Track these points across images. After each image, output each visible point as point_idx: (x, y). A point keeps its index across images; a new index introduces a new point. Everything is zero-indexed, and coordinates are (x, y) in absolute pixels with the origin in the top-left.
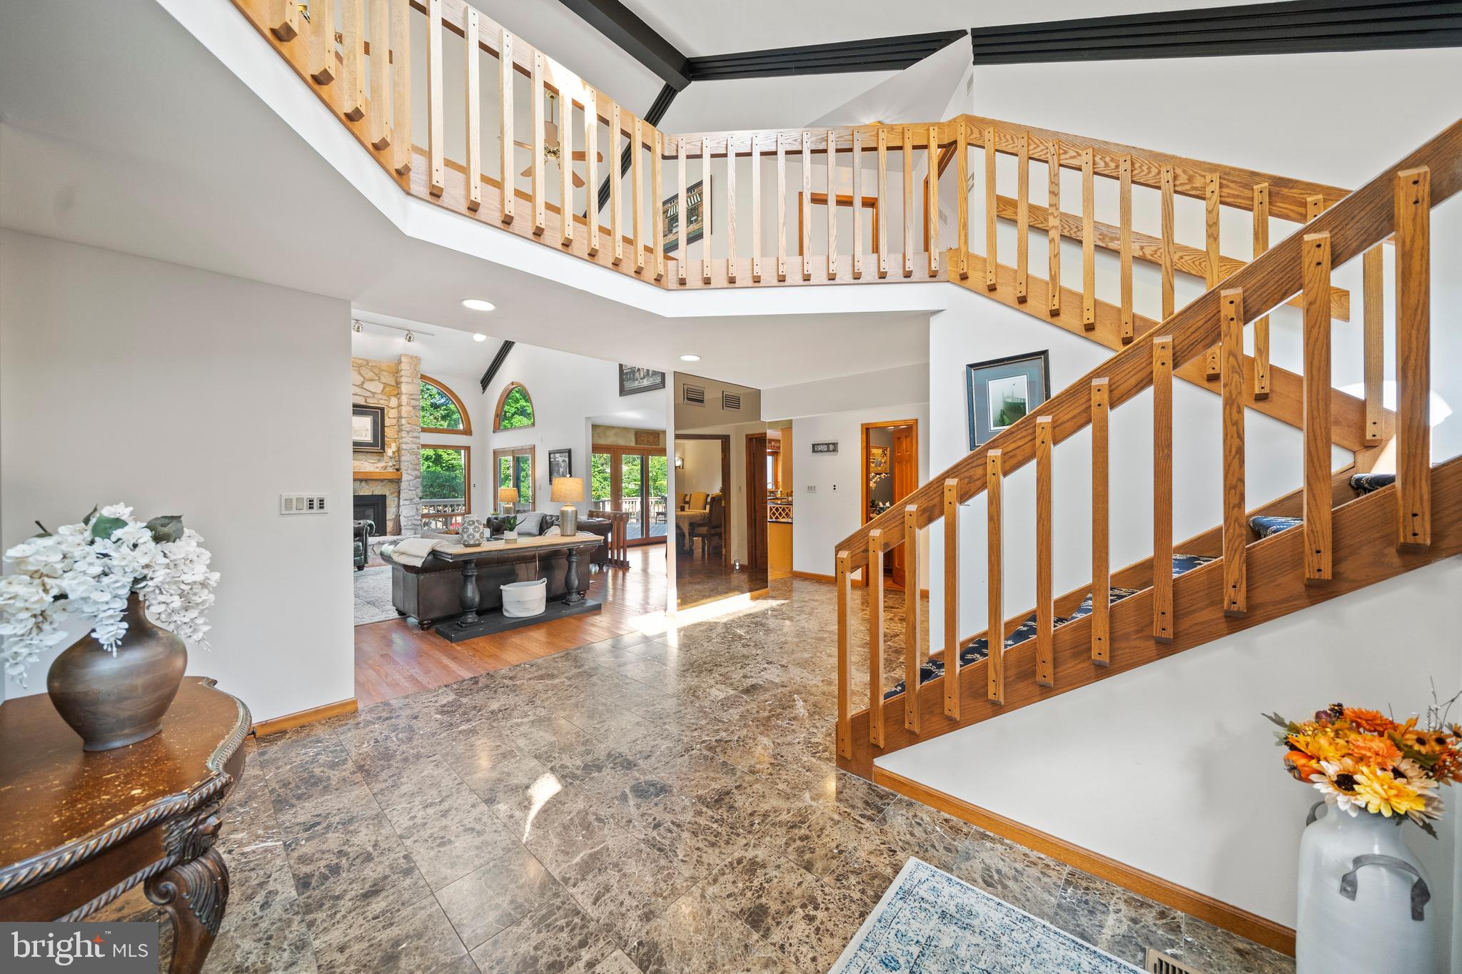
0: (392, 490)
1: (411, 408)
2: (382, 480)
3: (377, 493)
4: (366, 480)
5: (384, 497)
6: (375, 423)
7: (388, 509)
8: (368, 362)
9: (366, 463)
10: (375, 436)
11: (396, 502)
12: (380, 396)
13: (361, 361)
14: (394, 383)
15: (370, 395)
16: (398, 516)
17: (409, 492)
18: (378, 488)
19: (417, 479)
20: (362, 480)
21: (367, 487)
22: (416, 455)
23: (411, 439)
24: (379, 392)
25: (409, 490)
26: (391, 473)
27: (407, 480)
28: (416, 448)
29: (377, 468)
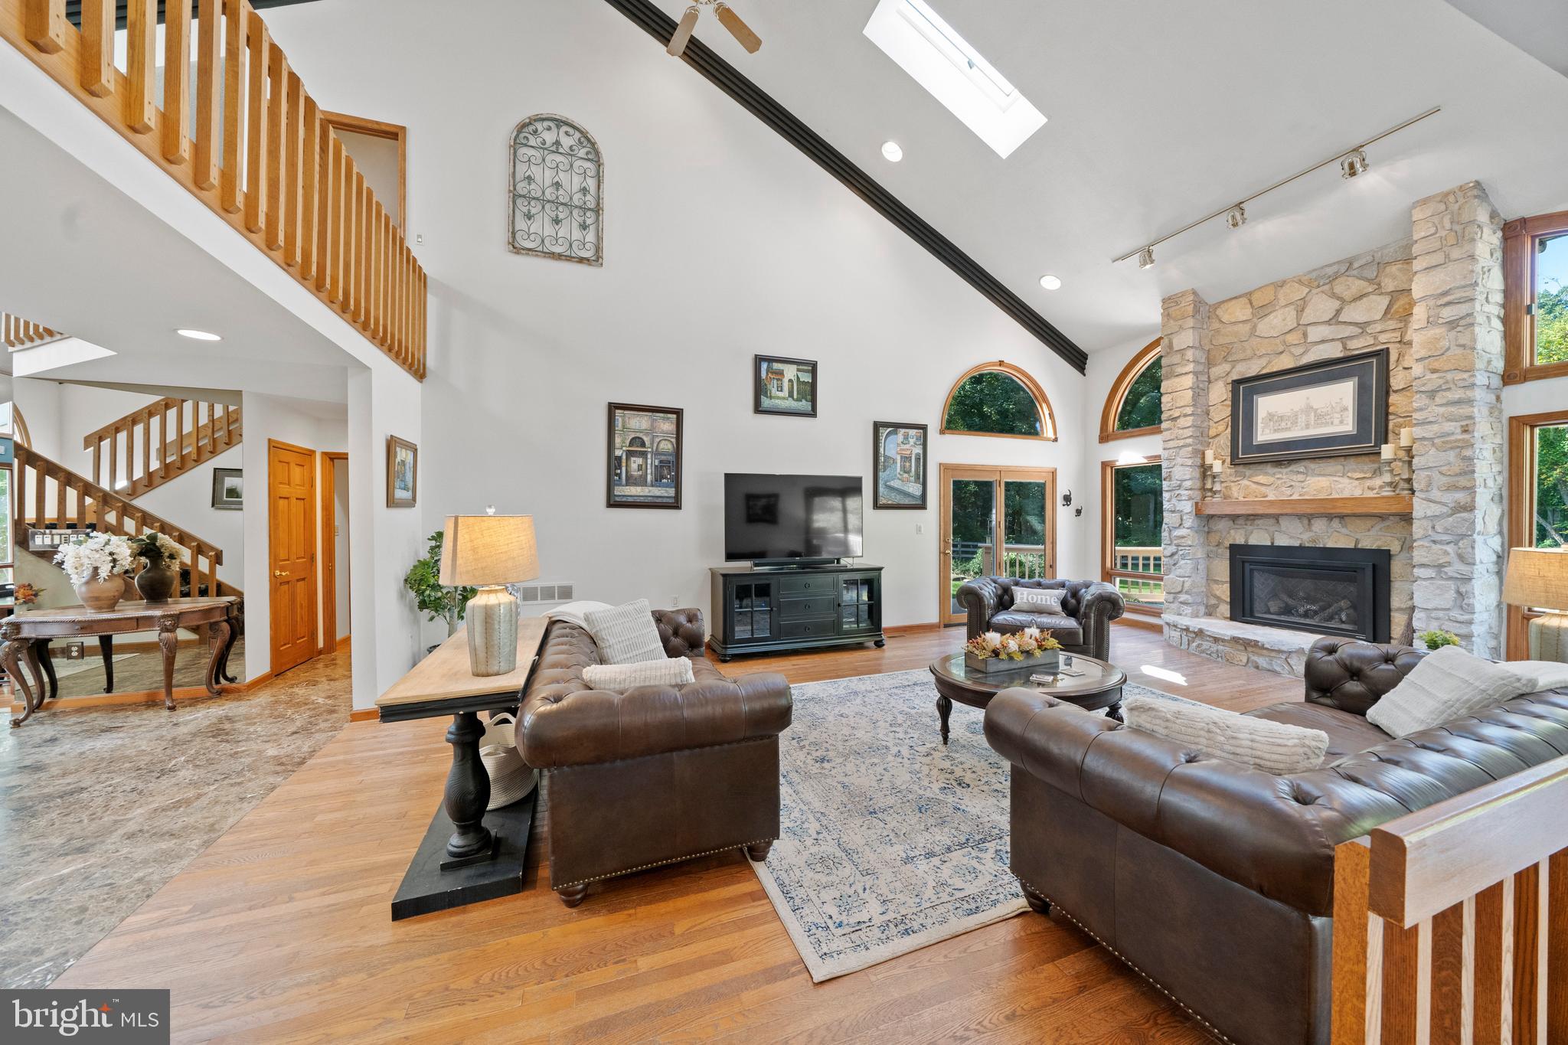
2: (1382, 517)
3: (1369, 543)
4: (1342, 517)
5: (1383, 555)
6: (1362, 392)
7: (1395, 585)
8: (1351, 261)
9: (1346, 480)
10: (1362, 418)
12: (1379, 326)
13: (1335, 268)
15: (1357, 330)
16: (1414, 604)
17: (1434, 546)
18: (1371, 533)
19: (1460, 512)
20: (1330, 517)
21: (1344, 530)
22: (1458, 450)
23: (1442, 410)
24: (1378, 316)
25: (1434, 542)
26: (1385, 500)
27: (1425, 517)
28: (1459, 430)
29: (1370, 489)
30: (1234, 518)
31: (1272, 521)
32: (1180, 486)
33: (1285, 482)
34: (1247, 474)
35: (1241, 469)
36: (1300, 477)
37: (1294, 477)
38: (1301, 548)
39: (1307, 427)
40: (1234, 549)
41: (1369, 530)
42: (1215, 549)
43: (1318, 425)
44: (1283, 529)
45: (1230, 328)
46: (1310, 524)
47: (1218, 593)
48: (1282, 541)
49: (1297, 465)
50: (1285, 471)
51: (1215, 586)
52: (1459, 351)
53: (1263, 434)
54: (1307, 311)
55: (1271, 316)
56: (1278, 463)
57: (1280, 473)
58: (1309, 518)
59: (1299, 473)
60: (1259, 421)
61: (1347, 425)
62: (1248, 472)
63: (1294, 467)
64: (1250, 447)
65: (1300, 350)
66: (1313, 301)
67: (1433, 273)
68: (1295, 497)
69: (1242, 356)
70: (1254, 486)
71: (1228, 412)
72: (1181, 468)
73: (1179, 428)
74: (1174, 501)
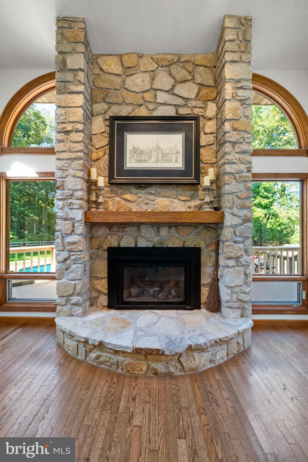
0: (209, 241)
1: (238, 104)
2: (195, 225)
3: (190, 244)
4: (176, 226)
5: (197, 251)
7: (203, 269)
8: (180, 56)
9: (177, 201)
10: (187, 161)
11: (213, 259)
12: (194, 103)
13: (171, 57)
14: (211, 82)
15: (182, 102)
16: (216, 280)
17: (236, 245)
18: (190, 237)
19: (246, 222)
20: (170, 225)
21: (177, 235)
22: (245, 183)
23: (238, 156)
24: (193, 97)
25: (235, 242)
26: (208, 214)
27: (231, 226)
28: (245, 170)
29: (189, 207)
30: (110, 226)
31: (135, 229)
32: (72, 195)
33: (143, 200)
34: (119, 192)
35: (114, 188)
36: (152, 197)
37: (149, 197)
38: (154, 249)
39: (157, 161)
40: (110, 250)
41: (190, 235)
42: (96, 251)
43: (164, 161)
44: (143, 235)
45: (107, 76)
46: (158, 231)
47: (99, 287)
48: (142, 243)
49: (150, 189)
50: (143, 192)
51: (96, 282)
52: (245, 119)
53: (130, 163)
54: (156, 80)
55: (136, 76)
56: (140, 186)
57: (141, 193)
58: (157, 226)
59: (152, 194)
60: (128, 152)
61: (178, 164)
62: (119, 191)
63: (149, 190)
64: (122, 171)
65: (151, 107)
66: (159, 74)
67: (236, 64)
68: (149, 210)
69: (116, 101)
70: (123, 202)
71: (106, 141)
72: (73, 179)
73: (71, 142)
74: (66, 209)
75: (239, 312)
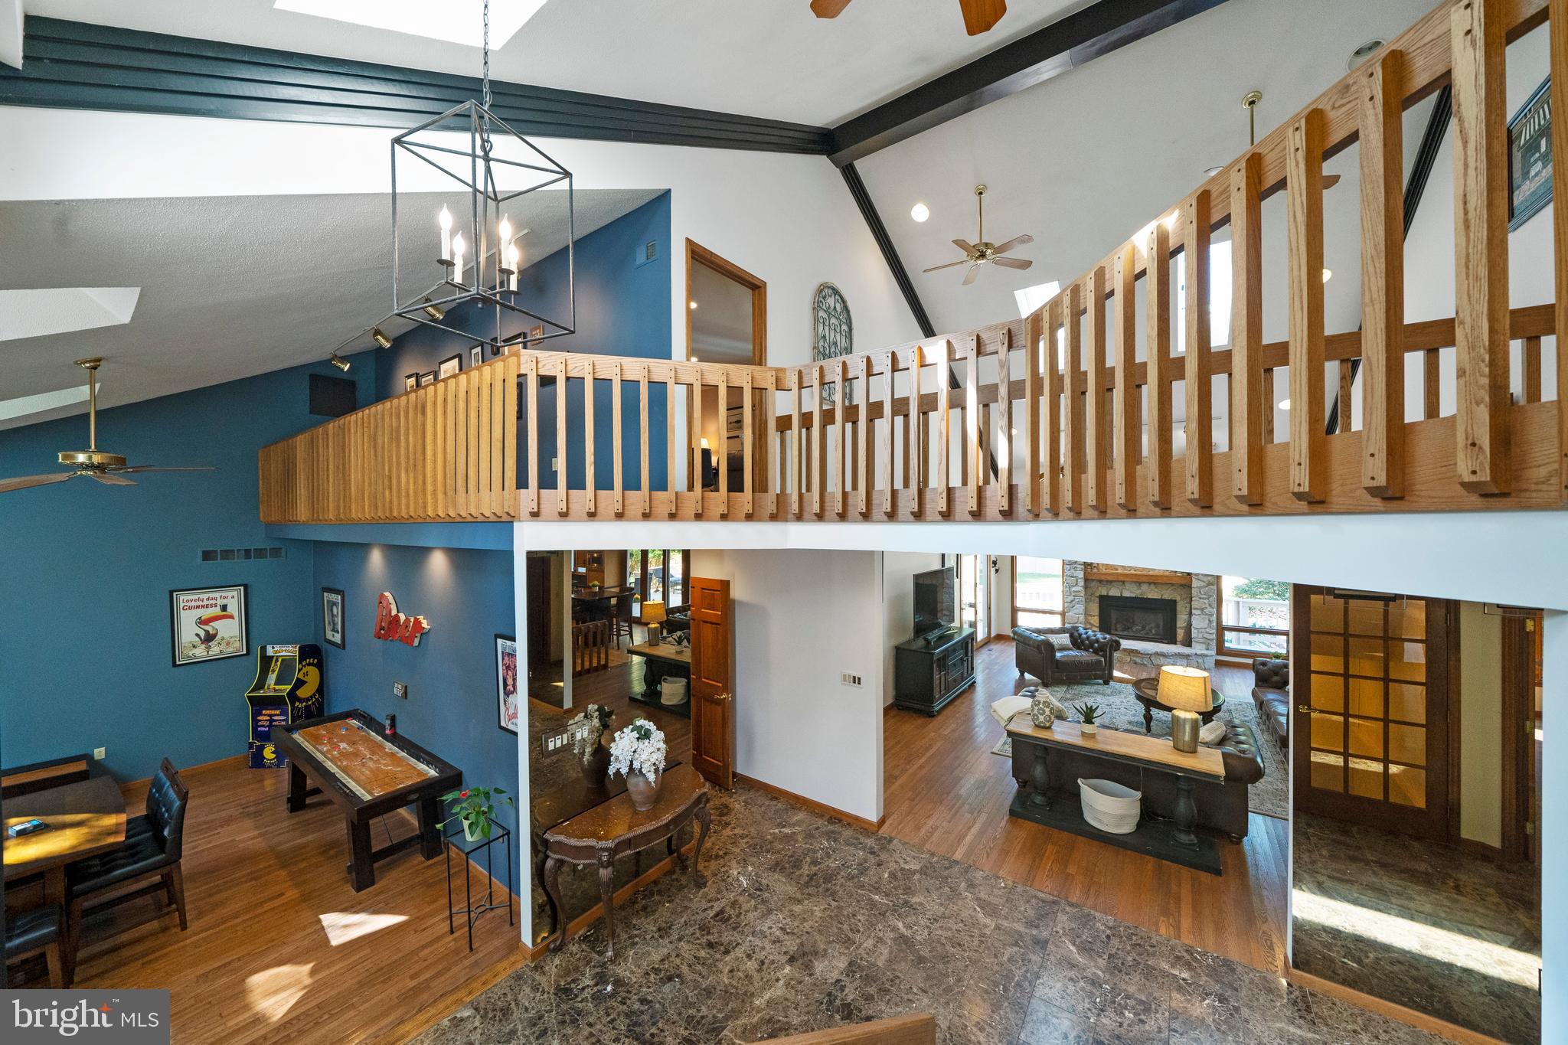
0: (1184, 596)
2: (1170, 584)
3: (1166, 596)
4: (1155, 583)
5: (1175, 602)
7: (1179, 616)
11: (1188, 609)
16: (1189, 625)
17: (1202, 600)
18: (1167, 592)
21: (1156, 590)
25: (1202, 598)
27: (1197, 587)
30: (1101, 581)
31: (1121, 583)
38: (1136, 598)
40: (1101, 597)
41: (1166, 590)
42: (1091, 597)
44: (1127, 588)
46: (1140, 586)
47: (1092, 622)
48: (1126, 594)
51: (1090, 618)
58: (1139, 582)
68: (1132, 573)
74: (1072, 570)
75: (1204, 646)
